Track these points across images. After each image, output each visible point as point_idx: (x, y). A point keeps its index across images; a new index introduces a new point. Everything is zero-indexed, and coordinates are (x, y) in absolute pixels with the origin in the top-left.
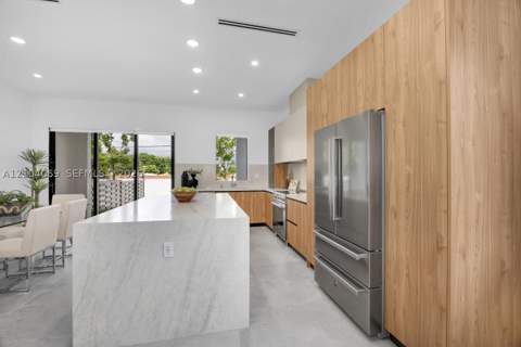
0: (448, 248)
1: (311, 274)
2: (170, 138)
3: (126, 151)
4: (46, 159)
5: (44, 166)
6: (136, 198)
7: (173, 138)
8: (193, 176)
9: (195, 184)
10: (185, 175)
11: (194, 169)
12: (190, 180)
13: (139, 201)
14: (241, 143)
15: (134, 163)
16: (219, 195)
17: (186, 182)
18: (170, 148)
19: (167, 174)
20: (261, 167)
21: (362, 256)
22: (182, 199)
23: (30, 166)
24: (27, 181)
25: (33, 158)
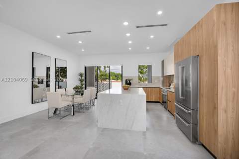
0: (217, 108)
1: (175, 121)
2: (121, 67)
3: (105, 71)
4: (84, 75)
5: (83, 78)
6: (109, 88)
7: (122, 67)
8: (129, 81)
9: (130, 84)
10: (126, 81)
11: (130, 78)
12: (128, 83)
13: (111, 89)
14: (149, 67)
15: (109, 76)
16: (139, 88)
17: (127, 83)
18: (121, 70)
19: (119, 80)
20: (159, 77)
21: (189, 112)
22: (125, 89)
23: (80, 78)
24: (80, 82)
25: (81, 75)
